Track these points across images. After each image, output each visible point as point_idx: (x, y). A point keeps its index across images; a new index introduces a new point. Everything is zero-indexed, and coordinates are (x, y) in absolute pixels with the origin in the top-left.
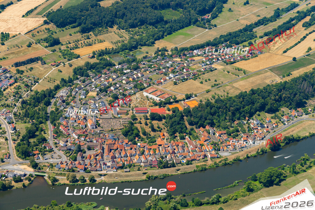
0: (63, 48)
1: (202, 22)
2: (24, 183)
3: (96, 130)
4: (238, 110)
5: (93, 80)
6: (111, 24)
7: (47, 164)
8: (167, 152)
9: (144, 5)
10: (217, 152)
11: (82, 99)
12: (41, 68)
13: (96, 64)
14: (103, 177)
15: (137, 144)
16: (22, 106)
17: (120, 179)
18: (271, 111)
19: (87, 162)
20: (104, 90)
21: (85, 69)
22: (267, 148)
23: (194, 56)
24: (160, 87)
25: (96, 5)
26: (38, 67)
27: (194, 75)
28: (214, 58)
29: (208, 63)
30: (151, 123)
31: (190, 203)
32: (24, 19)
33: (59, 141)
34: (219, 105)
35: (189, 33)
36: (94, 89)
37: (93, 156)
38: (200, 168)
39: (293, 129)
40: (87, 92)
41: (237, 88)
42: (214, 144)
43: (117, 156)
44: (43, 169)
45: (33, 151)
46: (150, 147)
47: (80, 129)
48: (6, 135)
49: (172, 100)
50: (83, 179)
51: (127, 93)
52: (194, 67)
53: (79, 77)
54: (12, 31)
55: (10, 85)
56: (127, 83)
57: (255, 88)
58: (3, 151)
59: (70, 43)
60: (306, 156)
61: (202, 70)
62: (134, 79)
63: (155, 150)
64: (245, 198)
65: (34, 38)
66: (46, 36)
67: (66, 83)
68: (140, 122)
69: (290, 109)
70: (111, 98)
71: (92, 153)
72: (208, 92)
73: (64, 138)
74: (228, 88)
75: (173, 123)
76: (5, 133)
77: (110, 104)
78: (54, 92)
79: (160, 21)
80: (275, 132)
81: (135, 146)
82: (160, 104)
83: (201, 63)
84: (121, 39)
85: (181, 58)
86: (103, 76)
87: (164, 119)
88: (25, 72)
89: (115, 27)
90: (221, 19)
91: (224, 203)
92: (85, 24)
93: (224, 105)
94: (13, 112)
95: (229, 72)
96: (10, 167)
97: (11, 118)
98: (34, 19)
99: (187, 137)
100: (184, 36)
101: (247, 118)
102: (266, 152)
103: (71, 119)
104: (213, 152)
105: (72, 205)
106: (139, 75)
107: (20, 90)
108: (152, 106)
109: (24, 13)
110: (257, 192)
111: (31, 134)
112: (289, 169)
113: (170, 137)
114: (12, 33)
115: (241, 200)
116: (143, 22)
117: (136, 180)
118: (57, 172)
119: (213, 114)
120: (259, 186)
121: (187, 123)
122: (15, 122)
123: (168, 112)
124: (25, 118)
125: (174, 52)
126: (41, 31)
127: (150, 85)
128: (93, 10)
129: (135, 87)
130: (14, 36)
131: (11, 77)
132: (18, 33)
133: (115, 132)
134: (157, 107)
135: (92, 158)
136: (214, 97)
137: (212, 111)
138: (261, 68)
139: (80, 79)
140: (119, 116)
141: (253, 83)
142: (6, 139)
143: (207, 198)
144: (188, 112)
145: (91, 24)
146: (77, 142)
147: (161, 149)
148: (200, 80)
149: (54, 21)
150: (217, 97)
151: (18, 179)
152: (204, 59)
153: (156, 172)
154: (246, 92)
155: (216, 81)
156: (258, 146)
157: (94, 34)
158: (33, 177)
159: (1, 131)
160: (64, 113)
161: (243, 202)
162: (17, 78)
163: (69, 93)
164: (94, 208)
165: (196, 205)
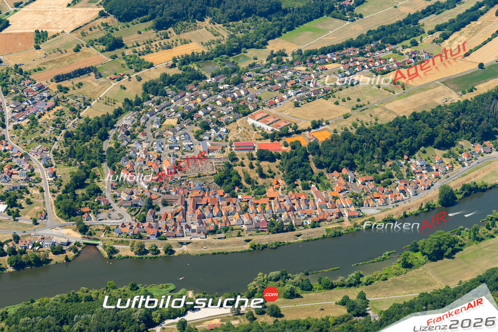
0: (128, 52)
1: (340, 11)
2: (67, 256)
3: (175, 176)
4: (391, 144)
5: (172, 101)
6: (201, 15)
7: (101, 228)
8: (282, 209)
10: (358, 208)
11: (155, 129)
12: (94, 84)
13: (178, 76)
14: (184, 246)
15: (237, 197)
16: (66, 140)
17: (210, 249)
18: (443, 146)
19: (162, 223)
20: (188, 116)
21: (160, 84)
22: (436, 201)
23: (326, 63)
24: (273, 111)
26: (90, 81)
27: (326, 91)
28: (356, 66)
29: (348, 73)
30: (258, 165)
31: (316, 284)
32: (70, 9)
33: (120, 192)
34: (363, 137)
35: (321, 27)
36: (173, 114)
37: (170, 214)
38: (332, 233)
39: (476, 172)
40: (163, 119)
41: (391, 112)
42: (355, 196)
43: (206, 215)
44: (95, 234)
45: (81, 207)
46: (256, 202)
48: (42, 184)
49: (290, 130)
50: (155, 250)
51: (223, 120)
53: (151, 96)
54: (51, 28)
55: (49, 109)
56: (223, 105)
57: (419, 111)
58: (36, 208)
59: (138, 45)
60: (495, 214)
62: (234, 98)
63: (264, 206)
64: (399, 278)
65: (85, 38)
66: (102, 34)
67: (131, 105)
68: (242, 163)
69: (473, 142)
70: (198, 128)
71: (169, 210)
72: (346, 117)
73: (127, 188)
74: (377, 110)
75: (292, 165)
76: (40, 181)
77: (197, 137)
78: (113, 120)
79: (275, 9)
80: (448, 177)
81: (234, 199)
82: (274, 137)
83: (337, 73)
84: (215, 38)
85: (307, 66)
86: (187, 94)
87: (279, 159)
88: (71, 89)
89: (208, 20)
90: (369, 6)
91: (367, 285)
92: (161, 15)
93: (371, 137)
94: (53, 149)
95: (379, 87)
96: (46, 232)
97: (48, 159)
98: (84, 9)
99: (313, 186)
100: (312, 33)
101: (406, 157)
102: (433, 209)
103: (138, 159)
104: (353, 209)
105: (138, 288)
106: (242, 92)
107: (63, 117)
108: (260, 140)
109: (70, 1)
110: (418, 268)
111: (79, 182)
112: (468, 233)
113: (287, 186)
114: (51, 31)
115: (393, 281)
116: (249, 12)
117: (235, 250)
118: (116, 239)
120: (421, 259)
121: (313, 165)
122: (54, 164)
123: (284, 148)
124: (70, 159)
125: (296, 57)
126: (95, 28)
127: (258, 108)
129: (236, 110)
130: (55, 36)
131: (49, 98)
132: (60, 31)
133: (203, 179)
134: (269, 141)
135: (169, 219)
136: (355, 125)
137: (352, 147)
138: (429, 80)
139: (153, 99)
140: (211, 154)
141: (415, 103)
142: (42, 191)
143: (341, 278)
144: (315, 148)
145: (171, 16)
146: (147, 194)
147: (273, 204)
148: (335, 100)
149: (114, 12)
150: (359, 125)
151: (58, 250)
152: (342, 68)
153: (266, 239)
154: (405, 117)
155: (359, 100)
156: (422, 200)
157: (176, 31)
158: (79, 246)
159: (33, 178)
160: (127, 150)
161: (396, 284)
162: (58, 99)
163: (136, 121)
164: (171, 291)
165: (325, 288)
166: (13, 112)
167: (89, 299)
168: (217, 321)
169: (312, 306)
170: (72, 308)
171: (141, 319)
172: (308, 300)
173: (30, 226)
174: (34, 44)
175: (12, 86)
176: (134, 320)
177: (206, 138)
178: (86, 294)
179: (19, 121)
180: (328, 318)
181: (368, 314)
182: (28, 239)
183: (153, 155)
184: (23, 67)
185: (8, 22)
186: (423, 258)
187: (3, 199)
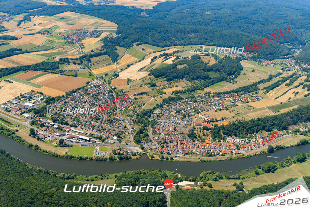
0: (157, 88)
1: (229, 80)
2: (137, 157)
3: (174, 132)
4: (250, 128)
5: (173, 106)
6: (182, 77)
7: (148, 148)
8: (211, 148)
9: (199, 69)
10: (238, 150)
11: (167, 115)
13: (174, 98)
14: (177, 158)
16: (137, 116)
17: (186, 160)
18: (268, 130)
19: (169, 149)
20: (178, 112)
21: (168, 100)
22: (266, 151)
23: (225, 97)
24: (208, 113)
25: (175, 67)
26: (145, 97)
27: (226, 107)
28: (236, 99)
29: (233, 101)
30: (203, 131)
31: (224, 177)
32: (139, 72)
33: (155, 136)
34: (240, 125)
35: (222, 85)
36: (173, 111)
38: (229, 159)
39: (280, 141)
40: (170, 112)
41: (250, 117)
43: (185, 147)
44: (147, 150)
45: (142, 140)
46: (202, 144)
47: (166, 131)
48: (129, 131)
49: (214, 120)
50: (167, 158)
51: (190, 114)
52: (226, 103)
53: (165, 104)
55: (131, 105)
56: (190, 109)
57: (260, 117)
58: (127, 139)
59: (161, 86)
60: (289, 158)
61: (230, 105)
62: (194, 107)
63: (205, 146)
64: (254, 178)
65: (144, 82)
66: (149, 82)
67: (159, 106)
68: (197, 130)
69: (279, 130)
70: (182, 116)
71: (172, 144)
72: (234, 117)
73: (157, 135)
74: (244, 116)
75: (215, 133)
76: (128, 130)
77: (181, 119)
78: (153, 111)
79: (207, 77)
81: (194, 142)
82: (208, 122)
83: (229, 101)
84: (187, 86)
85: (219, 98)
86: (178, 104)
87: (210, 130)
88: (139, 99)
89: (184, 79)
90: (239, 79)
91: (242, 179)
92: (169, 77)
93: (243, 125)
94: (132, 119)
95: (245, 107)
96: (130, 148)
97: (131, 122)
98: (143, 73)
99: (222, 141)
100: (219, 86)
101: (255, 134)
102: (265, 153)
103: (162, 125)
104: (236, 150)
105: (161, 171)
106: (197, 105)
107: (136, 108)
108: (203, 122)
109: (139, 69)
110: (261, 175)
111: (141, 132)
112: (279, 164)
113: (212, 140)
114: (133, 79)
116: (198, 78)
117: (195, 161)
118: (154, 153)
119: (236, 130)
121: (222, 133)
122: (133, 124)
123: (212, 126)
124: (138, 123)
125: (215, 94)
126: (147, 79)
127: (202, 111)
128: (173, 70)
129: (195, 111)
130: (134, 81)
131: (131, 101)
132: (136, 79)
133: (184, 135)
134: (206, 123)
135: (172, 147)
136: (237, 120)
137: (236, 128)
138: (263, 107)
139: (166, 105)
140: (186, 126)
141: (258, 114)
142: (129, 133)
143: (233, 176)
144: (223, 127)
145: (172, 77)
146: (164, 138)
147: (208, 146)
148: (230, 111)
149: (154, 74)
150: (238, 120)
151: (134, 155)
152: (231, 100)
153: (206, 158)
154: (255, 119)
155: (238, 112)
156: (261, 150)
157: (173, 82)
158: (141, 154)
159: (126, 128)
160: (158, 122)
161: (253, 180)
162: (134, 102)
163: (160, 112)
164: (173, 174)
165: (227, 179)
166: (120, 105)
167: (145, 173)
168: (189, 187)
169: (223, 185)
170: (139, 176)
172: (221, 183)
173: (125, 145)
174: (127, 83)
175: (120, 96)
176: (160, 183)
177: (185, 120)
178: (144, 172)
179: (122, 108)
180: (230, 190)
181: (244, 190)
182: (124, 149)
183: (167, 124)
184: (123, 90)
185: (119, 75)
186: (262, 172)
187: (116, 135)
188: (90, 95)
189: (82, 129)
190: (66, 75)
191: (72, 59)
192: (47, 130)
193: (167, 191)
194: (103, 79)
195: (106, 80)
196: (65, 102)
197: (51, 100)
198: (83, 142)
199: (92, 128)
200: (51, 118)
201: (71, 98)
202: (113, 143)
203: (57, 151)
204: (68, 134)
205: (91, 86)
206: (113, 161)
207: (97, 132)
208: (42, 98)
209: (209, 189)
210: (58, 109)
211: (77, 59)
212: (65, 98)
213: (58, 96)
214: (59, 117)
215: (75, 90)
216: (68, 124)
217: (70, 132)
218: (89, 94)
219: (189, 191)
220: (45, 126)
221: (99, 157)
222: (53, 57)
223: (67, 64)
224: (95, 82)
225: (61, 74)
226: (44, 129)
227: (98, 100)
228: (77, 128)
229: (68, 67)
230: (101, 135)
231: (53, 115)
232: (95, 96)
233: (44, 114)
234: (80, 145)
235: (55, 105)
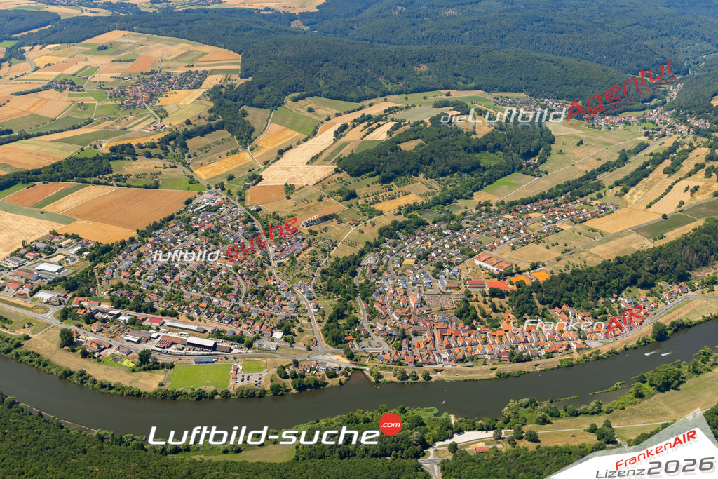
0: (361, 202)
1: (529, 168)
2: (340, 380)
3: (422, 310)
4: (602, 284)
5: (406, 244)
6: (416, 171)
7: (364, 354)
8: (518, 341)
9: (454, 148)
10: (583, 341)
11: (397, 268)
12: (337, 228)
13: (406, 223)
14: (439, 373)
15: (476, 329)
16: (322, 276)
18: (647, 285)
19: (416, 351)
20: (423, 257)
21: (392, 229)
22: (650, 336)
23: (529, 212)
24: (494, 253)
25: (396, 149)
26: (333, 226)
27: (535, 237)
28: (556, 216)
29: (550, 221)
30: (491, 301)
31: (562, 412)
32: (310, 167)
33: (375, 323)
34: (577, 278)
35: (514, 182)
36: (409, 255)
37: (422, 344)
38: (565, 364)
39: (679, 310)
40: (402, 259)
41: (596, 256)
43: (453, 345)
44: (361, 360)
45: (345, 336)
46: (494, 334)
47: (402, 309)
48: (308, 314)
49: (514, 271)
50: (415, 376)
51: (453, 261)
52: (533, 226)
53: (386, 239)
54: (297, 182)
55: (304, 250)
56: (451, 248)
57: (622, 256)
58: (307, 336)
59: (368, 196)
60: (707, 349)
61: (545, 230)
62: (458, 243)
63: (500, 337)
64: (635, 407)
65: (325, 190)
66: (338, 187)
67: (372, 246)
68: (477, 299)
69: (671, 283)
70: (433, 268)
71: (420, 340)
72: (558, 260)
73: (381, 320)
74: (584, 254)
75: (520, 302)
76: (307, 312)
77: (434, 275)
78: (359, 260)
79: (475, 167)
80: (655, 314)
81: (474, 331)
82: (500, 276)
83: (541, 221)
84: (430, 191)
85: (513, 215)
86: (417, 238)
87: (508, 296)
88: (319, 232)
89: (421, 175)
90: (551, 164)
91: (608, 413)
93: (584, 278)
94: (312, 284)
95: (580, 234)
96: (320, 358)
97: (310, 292)
98: (321, 167)
100: (508, 186)
101: (615, 296)
102: (649, 343)
103: (388, 294)
104: (580, 341)
105: (406, 411)
106: (465, 237)
107: (316, 256)
108: (489, 279)
109: (308, 159)
110: (650, 398)
111: (339, 314)
113: (517, 320)
114: (298, 184)
115: (630, 410)
116: (455, 169)
117: (483, 378)
118: (380, 365)
119: (571, 290)
121: (537, 302)
122: (316, 297)
123: (510, 286)
124: (328, 293)
125: (502, 207)
127: (481, 251)
128: (393, 155)
129: (462, 252)
130: (301, 188)
131: (303, 240)
132: (305, 184)
133: (445, 313)
134: (496, 280)
135: (421, 348)
136: (568, 267)
137: (569, 286)
138: (622, 228)
139: (388, 242)
140: (449, 291)
141: (615, 248)
142: (309, 320)
143: (583, 406)
144: (537, 287)
145: (392, 172)
146: (399, 325)
147: (508, 335)
148: (546, 244)
149: (347, 169)
150: (571, 267)
151: (333, 375)
152: (544, 217)
153: (508, 368)
154: (610, 260)
155: (566, 245)
156: (638, 334)
157: (397, 185)
158: (350, 371)
159: (300, 309)
160: (377, 286)
161: (634, 413)
162: (310, 241)
163: (378, 261)
164: (435, 415)
165: (571, 415)
166: (276, 251)
168: (481, 445)
169: (564, 432)
171: (417, 441)
172: (559, 427)
173: (305, 352)
174: (285, 195)
176: (411, 442)
177: (443, 276)
178: (363, 416)
179: (281, 259)
181: (616, 443)
182: (305, 363)
183: (400, 291)
184: (279, 214)
185: (261, 176)
186: (651, 389)
187: (279, 327)
188: (199, 233)
189: (192, 319)
190: (132, 187)
191: (140, 146)
192: (102, 330)
193: (430, 460)
194: (223, 189)
195: (233, 191)
196: (140, 255)
197: (103, 253)
198: (200, 353)
199: (216, 315)
200: (108, 298)
201: (152, 243)
202: (274, 348)
203: (136, 381)
204: (158, 336)
205: (198, 208)
206: (282, 395)
207: (229, 323)
208: (79, 248)
209: (532, 446)
210: (124, 274)
211: (153, 146)
212: (139, 245)
213: (120, 240)
214: (130, 294)
215: (158, 222)
216: (153, 311)
217: (163, 329)
218: (197, 229)
219: (485, 457)
220: (96, 320)
221: (245, 389)
222: (93, 143)
223: (130, 158)
224: (205, 200)
225: (118, 185)
226: (95, 327)
227: (220, 243)
228: (178, 318)
229: (135, 166)
230: (242, 332)
231: (113, 291)
232: (211, 234)
233: (91, 290)
234: (192, 360)
235: (114, 264)
